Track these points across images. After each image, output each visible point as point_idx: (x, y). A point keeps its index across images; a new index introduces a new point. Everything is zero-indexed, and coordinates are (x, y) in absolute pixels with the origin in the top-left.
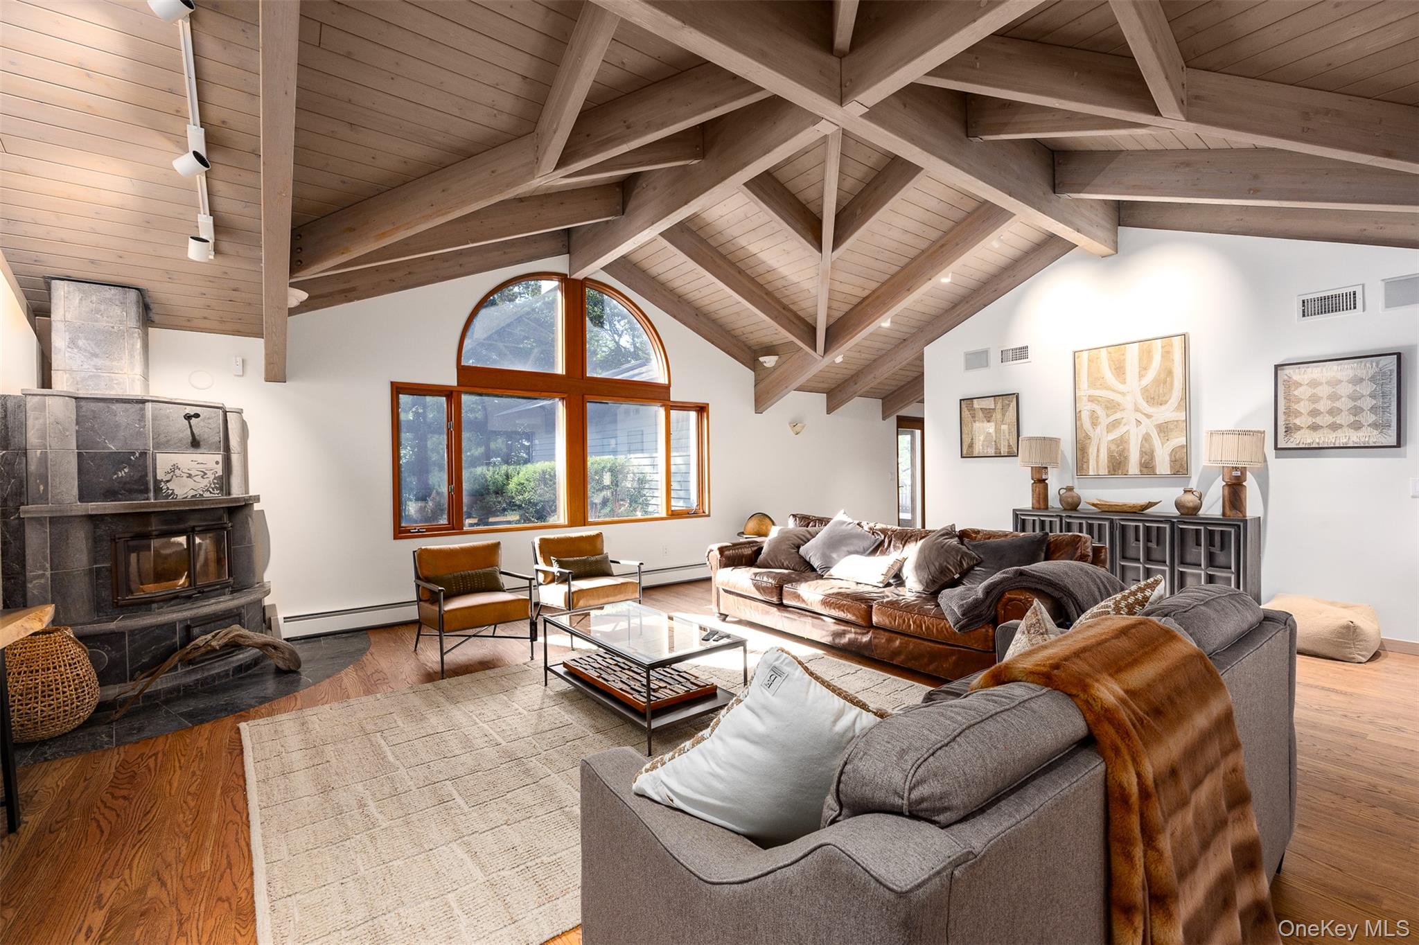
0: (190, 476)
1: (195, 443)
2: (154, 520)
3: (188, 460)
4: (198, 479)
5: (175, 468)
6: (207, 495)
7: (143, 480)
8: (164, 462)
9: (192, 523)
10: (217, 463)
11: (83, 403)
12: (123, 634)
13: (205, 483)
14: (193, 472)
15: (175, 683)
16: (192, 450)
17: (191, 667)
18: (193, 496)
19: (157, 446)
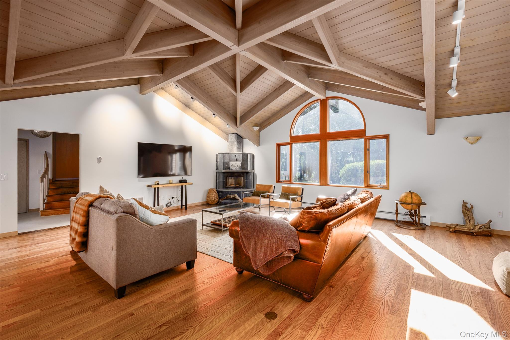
0: (235, 166)
1: (237, 160)
2: (229, 174)
3: (235, 163)
4: (237, 167)
5: (232, 165)
6: (238, 170)
7: (228, 167)
8: (231, 164)
9: (235, 175)
10: (240, 164)
11: (224, 155)
12: (222, 192)
13: (238, 167)
14: (236, 166)
15: (228, 202)
16: (236, 161)
17: (231, 200)
18: (236, 170)
19: (230, 161)
